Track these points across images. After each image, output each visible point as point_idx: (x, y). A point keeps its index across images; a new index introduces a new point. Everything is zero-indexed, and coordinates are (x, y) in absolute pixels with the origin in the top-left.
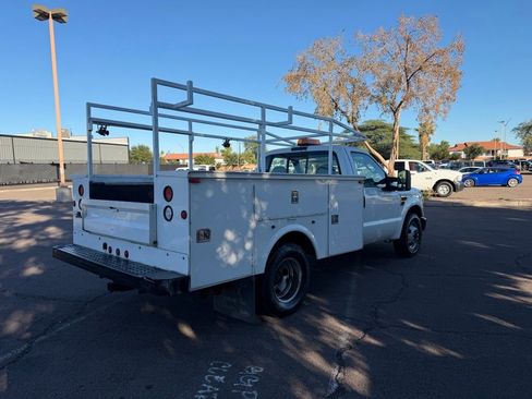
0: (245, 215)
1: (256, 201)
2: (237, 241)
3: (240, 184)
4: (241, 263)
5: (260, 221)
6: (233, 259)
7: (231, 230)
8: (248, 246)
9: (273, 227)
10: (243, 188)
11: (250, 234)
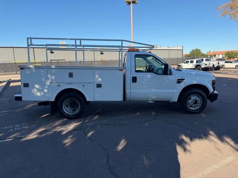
0: (43, 80)
1: (49, 76)
2: (40, 89)
3: (41, 69)
4: (42, 96)
5: (51, 83)
6: (39, 94)
7: (37, 84)
8: (46, 91)
9: (59, 86)
10: (42, 71)
11: (46, 87)
